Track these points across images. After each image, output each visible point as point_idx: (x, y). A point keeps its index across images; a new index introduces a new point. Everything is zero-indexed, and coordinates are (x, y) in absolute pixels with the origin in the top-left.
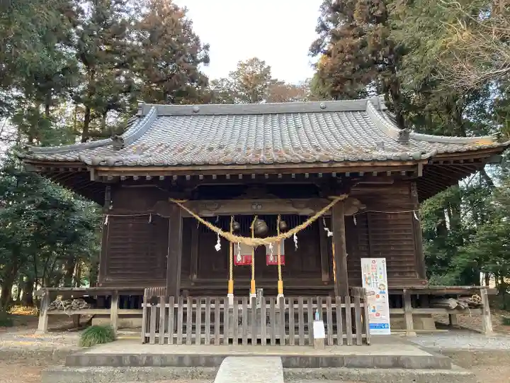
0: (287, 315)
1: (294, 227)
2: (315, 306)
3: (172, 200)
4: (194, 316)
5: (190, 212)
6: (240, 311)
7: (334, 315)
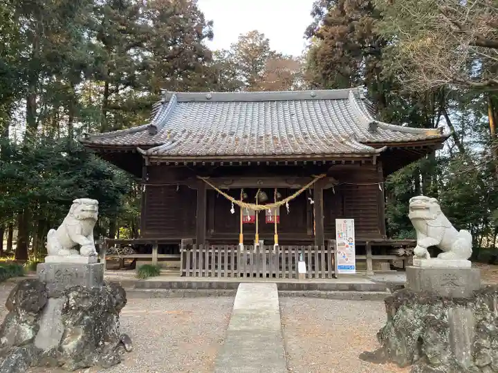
0: (280, 259)
1: (287, 197)
2: (300, 252)
3: (199, 177)
4: (216, 258)
5: (212, 186)
6: (248, 255)
7: (313, 258)
